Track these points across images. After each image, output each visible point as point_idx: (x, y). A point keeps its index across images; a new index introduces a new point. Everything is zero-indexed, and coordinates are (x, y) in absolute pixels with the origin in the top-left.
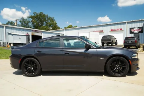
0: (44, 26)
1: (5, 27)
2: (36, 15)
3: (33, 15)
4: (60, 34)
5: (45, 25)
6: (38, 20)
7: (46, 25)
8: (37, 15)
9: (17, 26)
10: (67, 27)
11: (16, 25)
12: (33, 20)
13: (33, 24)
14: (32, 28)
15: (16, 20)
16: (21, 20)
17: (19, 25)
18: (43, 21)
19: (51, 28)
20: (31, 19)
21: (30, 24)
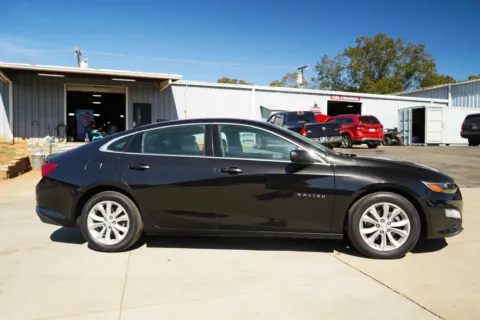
0: (390, 79)
5: (391, 75)
7: (396, 73)
11: (300, 81)
13: (354, 75)
15: (302, 68)
21: (345, 75)
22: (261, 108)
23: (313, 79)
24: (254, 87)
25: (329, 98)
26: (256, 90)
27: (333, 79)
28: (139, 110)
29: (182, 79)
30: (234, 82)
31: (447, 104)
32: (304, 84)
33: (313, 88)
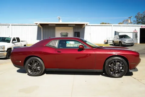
15: (130, 17)
22: (115, 32)
23: (134, 21)
24: (113, 25)
25: (141, 27)
26: (114, 26)
27: (142, 20)
28: (76, 34)
29: (89, 24)
30: (106, 24)
32: (131, 23)
33: (134, 24)
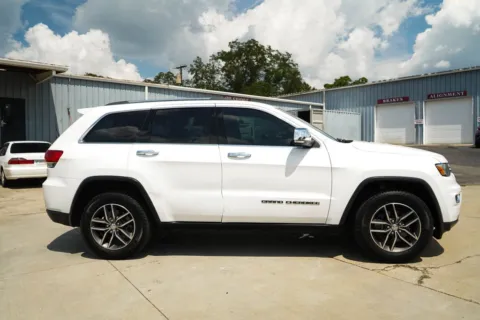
0: (260, 83)
1: (147, 88)
2: (235, 49)
3: (228, 49)
4: (308, 106)
5: (262, 79)
6: (242, 65)
7: (266, 78)
8: (239, 47)
9: (181, 85)
10: (331, 83)
11: (179, 81)
12: (226, 65)
13: (228, 76)
14: (226, 90)
15: (181, 67)
16: (195, 67)
17: (188, 82)
18: (258, 67)
19: (281, 88)
20: (223, 63)
21: (219, 78)
26: (149, 88)
31: (322, 107)
